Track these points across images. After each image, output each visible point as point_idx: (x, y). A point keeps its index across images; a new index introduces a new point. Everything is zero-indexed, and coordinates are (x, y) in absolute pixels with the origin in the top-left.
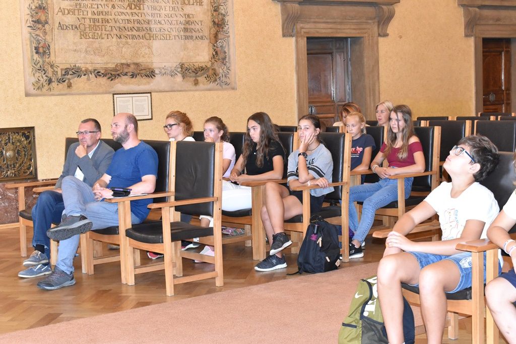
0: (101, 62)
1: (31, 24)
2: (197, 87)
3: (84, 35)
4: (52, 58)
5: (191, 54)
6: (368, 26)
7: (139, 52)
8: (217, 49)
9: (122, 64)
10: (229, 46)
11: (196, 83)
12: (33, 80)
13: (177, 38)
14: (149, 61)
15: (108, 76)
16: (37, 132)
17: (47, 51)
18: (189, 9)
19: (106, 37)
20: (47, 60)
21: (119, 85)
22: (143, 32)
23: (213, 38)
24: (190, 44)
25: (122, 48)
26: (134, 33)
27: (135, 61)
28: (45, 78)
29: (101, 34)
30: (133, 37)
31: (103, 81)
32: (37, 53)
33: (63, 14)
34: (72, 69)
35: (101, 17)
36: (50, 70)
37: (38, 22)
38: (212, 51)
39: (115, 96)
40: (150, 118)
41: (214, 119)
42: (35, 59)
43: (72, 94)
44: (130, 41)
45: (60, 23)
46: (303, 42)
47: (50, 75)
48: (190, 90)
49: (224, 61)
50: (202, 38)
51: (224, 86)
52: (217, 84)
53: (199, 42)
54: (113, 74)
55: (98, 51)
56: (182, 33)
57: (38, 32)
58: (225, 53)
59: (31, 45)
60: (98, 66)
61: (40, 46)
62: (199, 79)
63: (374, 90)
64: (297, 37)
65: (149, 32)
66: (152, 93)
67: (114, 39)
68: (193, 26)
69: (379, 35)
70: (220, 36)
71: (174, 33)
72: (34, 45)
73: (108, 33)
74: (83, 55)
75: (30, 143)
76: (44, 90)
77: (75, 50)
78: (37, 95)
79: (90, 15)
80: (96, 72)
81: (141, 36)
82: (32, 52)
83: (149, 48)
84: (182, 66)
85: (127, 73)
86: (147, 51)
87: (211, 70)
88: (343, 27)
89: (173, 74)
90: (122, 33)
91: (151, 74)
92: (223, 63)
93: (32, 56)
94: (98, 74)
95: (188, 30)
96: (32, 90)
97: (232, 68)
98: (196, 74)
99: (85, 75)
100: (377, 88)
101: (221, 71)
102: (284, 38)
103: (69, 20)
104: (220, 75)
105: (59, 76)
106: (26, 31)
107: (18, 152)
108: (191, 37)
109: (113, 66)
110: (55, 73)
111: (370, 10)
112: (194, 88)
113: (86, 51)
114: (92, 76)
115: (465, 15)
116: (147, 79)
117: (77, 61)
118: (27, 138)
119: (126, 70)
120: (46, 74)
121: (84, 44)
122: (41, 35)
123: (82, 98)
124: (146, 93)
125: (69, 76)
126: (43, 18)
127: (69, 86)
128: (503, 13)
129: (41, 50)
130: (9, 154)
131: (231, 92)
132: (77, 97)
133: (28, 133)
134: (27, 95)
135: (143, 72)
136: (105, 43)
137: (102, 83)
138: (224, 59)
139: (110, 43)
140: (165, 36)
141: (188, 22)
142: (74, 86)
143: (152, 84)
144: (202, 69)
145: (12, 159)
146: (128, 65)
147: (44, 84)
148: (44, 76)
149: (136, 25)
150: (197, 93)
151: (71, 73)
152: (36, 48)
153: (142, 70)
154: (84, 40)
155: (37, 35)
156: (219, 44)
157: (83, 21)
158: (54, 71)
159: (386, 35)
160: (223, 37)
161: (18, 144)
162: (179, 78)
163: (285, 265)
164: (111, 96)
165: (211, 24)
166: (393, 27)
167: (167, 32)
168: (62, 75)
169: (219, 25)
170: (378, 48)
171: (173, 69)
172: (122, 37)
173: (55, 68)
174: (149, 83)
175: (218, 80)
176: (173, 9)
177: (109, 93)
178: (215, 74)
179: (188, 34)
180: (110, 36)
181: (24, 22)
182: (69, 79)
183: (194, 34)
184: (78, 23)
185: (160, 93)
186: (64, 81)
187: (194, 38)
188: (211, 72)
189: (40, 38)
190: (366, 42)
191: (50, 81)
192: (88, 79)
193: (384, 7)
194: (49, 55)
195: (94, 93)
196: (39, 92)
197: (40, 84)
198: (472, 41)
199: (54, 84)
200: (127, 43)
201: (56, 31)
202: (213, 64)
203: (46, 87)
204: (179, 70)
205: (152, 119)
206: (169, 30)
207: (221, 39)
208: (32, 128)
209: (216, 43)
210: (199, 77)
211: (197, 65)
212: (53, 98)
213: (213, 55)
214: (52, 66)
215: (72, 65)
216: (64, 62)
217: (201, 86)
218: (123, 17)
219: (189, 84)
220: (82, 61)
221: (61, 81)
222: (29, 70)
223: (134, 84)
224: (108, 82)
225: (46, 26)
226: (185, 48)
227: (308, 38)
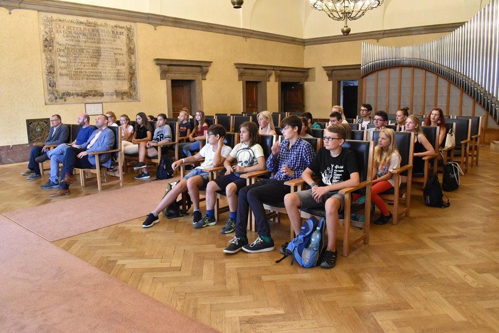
0: (79, 90)
1: (47, 73)
2: (123, 101)
3: (71, 78)
4: (57, 88)
5: (120, 86)
6: (197, 75)
7: (97, 86)
8: (132, 84)
9: (89, 91)
10: (137, 83)
11: (122, 99)
12: (48, 98)
13: (113, 79)
14: (101, 89)
15: (83, 96)
17: (55, 85)
18: (118, 67)
19: (81, 79)
20: (55, 89)
21: (88, 100)
22: (98, 77)
23: (130, 79)
24: (120, 82)
25: (89, 84)
26: (94, 77)
27: (95, 89)
29: (79, 78)
30: (94, 79)
31: (80, 98)
32: (50, 86)
33: (62, 69)
34: (66, 93)
35: (79, 70)
36: (56, 94)
37: (50, 72)
38: (129, 85)
39: (86, 104)
41: (124, 116)
42: (49, 89)
43: (66, 104)
45: (60, 73)
46: (170, 82)
50: (125, 79)
51: (135, 100)
52: (132, 99)
53: (124, 81)
54: (85, 95)
55: (77, 85)
56: (116, 78)
57: (50, 77)
58: (135, 86)
59: (47, 83)
60: (78, 92)
61: (51, 83)
62: (124, 97)
64: (167, 80)
65: (101, 77)
66: (103, 104)
67: (85, 80)
68: (120, 75)
69: (203, 79)
70: (133, 79)
71: (112, 77)
72: (49, 83)
73: (82, 77)
74: (71, 87)
76: (54, 102)
77: (67, 85)
78: (51, 104)
79: (74, 70)
81: (97, 79)
82: (47, 86)
84: (116, 91)
85: (91, 94)
86: (100, 85)
88: (187, 75)
89: (112, 95)
90: (88, 77)
91: (102, 95)
94: (78, 95)
95: (118, 76)
96: (48, 102)
97: (138, 92)
98: (123, 95)
99: (72, 95)
101: (134, 94)
102: (161, 80)
103: (64, 72)
106: (45, 76)
107: (43, 129)
108: (120, 79)
109: (85, 92)
110: (58, 95)
111: (198, 69)
112: (121, 101)
113: (72, 85)
114: (75, 96)
115: (238, 72)
116: (100, 97)
117: (68, 89)
118: (47, 123)
121: (71, 82)
122: (52, 78)
123: (71, 105)
124: (100, 103)
126: (52, 71)
127: (65, 100)
128: (254, 71)
129: (52, 85)
130: (39, 130)
131: (139, 103)
132: (69, 105)
133: (47, 121)
134: (46, 104)
135: (99, 94)
136: (81, 82)
139: (83, 82)
140: (108, 79)
141: (118, 73)
142: (67, 101)
143: (103, 99)
144: (125, 93)
145: (40, 132)
146: (92, 91)
147: (54, 99)
148: (53, 96)
149: (95, 74)
150: (123, 103)
151: (65, 95)
154: (71, 80)
156: (132, 82)
157: (70, 72)
159: (205, 79)
161: (43, 126)
162: (115, 97)
163: (149, 177)
164: (84, 104)
165: (129, 74)
166: (208, 76)
167: (109, 77)
168: (61, 96)
169: (132, 74)
170: (202, 85)
171: (112, 93)
172: (89, 79)
174: (101, 99)
175: (132, 97)
176: (112, 67)
178: (131, 95)
179: (118, 78)
180: (83, 79)
181: (44, 73)
182: (65, 97)
183: (121, 78)
184: (68, 73)
185: (106, 103)
186: (63, 98)
188: (129, 94)
189: (51, 80)
190: (197, 82)
191: (56, 98)
193: (204, 68)
195: (76, 103)
197: (52, 100)
198: (241, 82)
199: (58, 100)
200: (91, 82)
201: (58, 77)
202: (130, 91)
204: (115, 93)
209: (131, 81)
211: (122, 91)
212: (58, 105)
213: (130, 87)
214: (57, 92)
215: (66, 91)
216: (62, 90)
217: (125, 100)
218: (89, 70)
219: (119, 99)
220: (70, 89)
221: (61, 98)
222: (46, 93)
223: (95, 100)
224: (83, 98)
225: (54, 74)
226: (117, 84)
227: (172, 80)
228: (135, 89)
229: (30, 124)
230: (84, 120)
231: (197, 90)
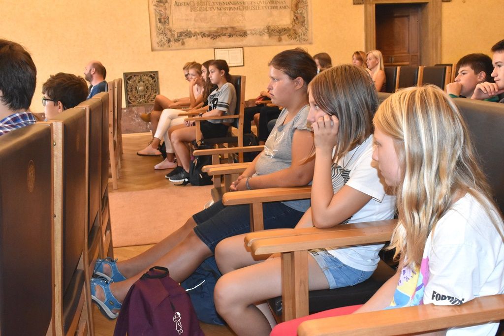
0: (205, 27)
1: (156, 3)
2: (281, 43)
3: (193, 9)
4: (171, 25)
5: (276, 19)
7: (235, 19)
8: (297, 15)
9: (222, 28)
10: (307, 12)
11: (280, 40)
12: (157, 40)
13: (264, 8)
14: (242, 25)
15: (211, 37)
16: (160, 75)
17: (167, 21)
19: (209, 10)
20: (167, 27)
21: (219, 42)
22: (238, 5)
23: (294, 7)
24: (275, 12)
25: (222, 17)
26: (231, 6)
27: (232, 25)
28: (166, 39)
29: (206, 8)
30: (230, 9)
32: (160, 22)
34: (185, 32)
36: (169, 34)
37: (160, 2)
38: (293, 17)
39: (216, 50)
40: (242, 64)
42: (158, 26)
43: (184, 49)
44: (227, 12)
45: (176, 2)
46: (372, 9)
47: (169, 36)
48: (275, 45)
49: (303, 24)
50: (285, 7)
51: (302, 42)
52: (297, 41)
53: (283, 11)
54: (215, 35)
55: (203, 20)
56: (269, 5)
57: (160, 8)
58: (304, 17)
59: (156, 17)
60: (204, 30)
61: (162, 17)
62: (283, 37)
63: (436, 44)
64: (366, 5)
65: (242, 5)
66: (245, 48)
67: (216, 11)
69: (444, 1)
70: (300, 5)
71: (263, 5)
72: (158, 17)
73: (210, 7)
74: (193, 22)
75: (155, 81)
76: (165, 47)
77: (187, 20)
78: (160, 50)
80: (202, 34)
81: (236, 8)
82: (156, 22)
83: (242, 16)
84: (268, 28)
85: (225, 34)
86: (241, 18)
87: (292, 31)
89: (261, 34)
90: (222, 7)
91: (244, 34)
92: (302, 25)
93: (157, 25)
94: (204, 35)
95: (273, 3)
96: (155, 46)
97: (310, 29)
98: (280, 33)
99: (194, 36)
100: (439, 42)
101: (300, 31)
102: (355, 6)
104: (300, 34)
105: (176, 37)
106: (152, 8)
107: (147, 88)
108: (276, 7)
109: (215, 29)
110: (173, 35)
112: (278, 43)
113: (195, 20)
114: (199, 37)
116: (241, 38)
117: (189, 26)
118: (153, 78)
119: (224, 32)
120: (167, 36)
121: (193, 14)
122: (163, 10)
123: (191, 51)
124: (239, 48)
125: (183, 37)
127: (183, 44)
129: (163, 20)
130: (141, 88)
132: (188, 51)
133: (154, 75)
134: (152, 50)
135: (238, 33)
136: (209, 14)
137: (207, 41)
138: (303, 22)
139: (213, 14)
140: (255, 7)
142: (186, 44)
143: (244, 41)
144: (285, 30)
145: (143, 91)
146: (226, 29)
147: (165, 42)
148: (165, 38)
149: (233, 1)
151: (184, 35)
152: (160, 20)
153: (237, 32)
154: (193, 13)
155: (160, 10)
156: (299, 11)
158: (172, 34)
160: (302, 6)
161: (147, 82)
162: (266, 37)
164: (213, 49)
167: (256, 5)
168: (178, 36)
170: (441, 11)
171: (261, 30)
172: (222, 9)
173: (173, 32)
174: (242, 41)
175: (298, 37)
177: (212, 48)
178: (296, 33)
179: (274, 5)
180: (212, 9)
181: (151, 2)
182: (183, 39)
183: (279, 5)
184: (189, 1)
185: (251, 48)
186: (179, 41)
187: (279, 7)
189: (162, 13)
190: (430, 7)
191: (169, 41)
192: (197, 39)
194: (169, 23)
195: (200, 48)
196: (161, 48)
197: (162, 43)
199: (172, 43)
200: (225, 13)
201: (173, 7)
202: (293, 26)
203: (167, 45)
204: (266, 31)
205: (243, 66)
206: (258, 3)
207: (301, 8)
208: (157, 72)
209: (297, 10)
210: (282, 35)
211: (280, 27)
212: (171, 51)
213: (294, 20)
214: (170, 31)
215: (185, 30)
216: (179, 28)
217: (284, 42)
219: (274, 41)
220: (192, 27)
221: (177, 40)
222: (154, 34)
223: (231, 42)
224: (211, 41)
225: (166, 4)
226: (271, 15)
227: (376, 5)
228: (303, 23)
229: (129, 79)
230: (90, 71)
231: (431, 22)
